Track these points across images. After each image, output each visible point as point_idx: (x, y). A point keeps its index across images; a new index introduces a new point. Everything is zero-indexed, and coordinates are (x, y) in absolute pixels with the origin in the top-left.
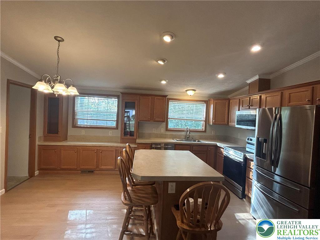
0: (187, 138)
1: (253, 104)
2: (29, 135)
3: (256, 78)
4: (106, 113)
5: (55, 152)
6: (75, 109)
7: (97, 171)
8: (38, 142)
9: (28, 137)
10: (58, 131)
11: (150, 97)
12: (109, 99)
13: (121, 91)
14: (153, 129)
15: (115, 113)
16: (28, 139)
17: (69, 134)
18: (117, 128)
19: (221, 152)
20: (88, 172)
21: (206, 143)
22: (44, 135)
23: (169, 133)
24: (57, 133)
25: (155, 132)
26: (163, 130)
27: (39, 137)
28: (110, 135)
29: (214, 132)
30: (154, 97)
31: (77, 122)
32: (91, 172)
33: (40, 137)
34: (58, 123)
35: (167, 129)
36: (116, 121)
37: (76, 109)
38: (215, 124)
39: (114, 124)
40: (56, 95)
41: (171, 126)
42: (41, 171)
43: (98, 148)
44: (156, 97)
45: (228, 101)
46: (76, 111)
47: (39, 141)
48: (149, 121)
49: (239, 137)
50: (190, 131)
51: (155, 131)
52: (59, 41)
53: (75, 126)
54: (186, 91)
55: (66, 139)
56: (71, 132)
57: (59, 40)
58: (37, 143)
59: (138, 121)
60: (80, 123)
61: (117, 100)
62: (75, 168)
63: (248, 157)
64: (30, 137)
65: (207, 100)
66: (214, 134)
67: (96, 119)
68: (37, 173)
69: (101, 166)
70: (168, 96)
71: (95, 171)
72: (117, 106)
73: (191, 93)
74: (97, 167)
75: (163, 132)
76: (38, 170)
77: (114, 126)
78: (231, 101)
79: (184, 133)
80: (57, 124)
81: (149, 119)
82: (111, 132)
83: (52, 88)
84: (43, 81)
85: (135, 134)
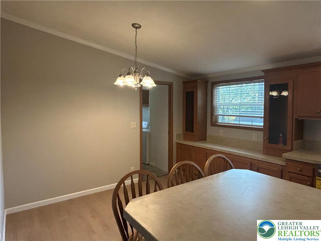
4: (251, 105)
6: (214, 102)
8: (176, 139)
10: (193, 129)
12: (255, 84)
17: (208, 134)
22: (183, 132)
24: (193, 131)
27: (176, 134)
28: (254, 139)
31: (218, 119)
33: (178, 135)
34: (193, 120)
39: (261, 123)
47: (178, 138)
52: (136, 28)
53: (215, 124)
56: (211, 131)
57: (136, 26)
60: (220, 120)
77: (261, 126)
82: (256, 135)
84: (122, 76)
85: (289, 142)
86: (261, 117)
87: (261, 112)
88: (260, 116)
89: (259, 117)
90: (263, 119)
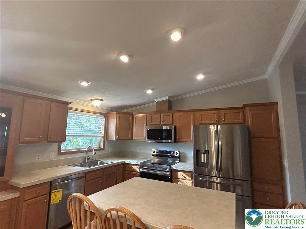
0: (87, 160)
1: (164, 120)
3: (166, 98)
14: (37, 154)
19: (133, 169)
21: (115, 162)
23: (62, 158)
26: (53, 155)
35: (59, 153)
38: (118, 140)
44: (53, 104)
45: (131, 116)
48: (39, 142)
49: (138, 151)
50: (94, 149)
54: (91, 100)
63: (175, 169)
65: (106, 112)
70: (70, 103)
73: (97, 103)
75: (54, 157)
78: (135, 116)
79: (81, 155)
81: (39, 138)
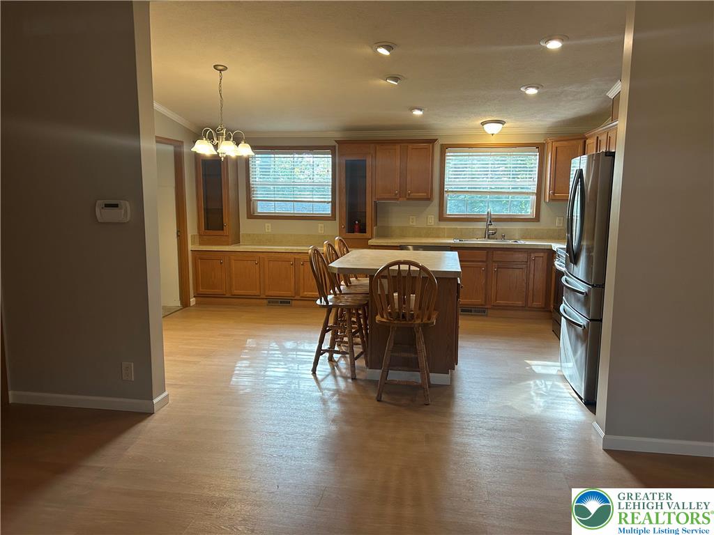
0: (488, 235)
2: (176, 231)
4: (310, 185)
5: (221, 263)
6: (251, 180)
7: (296, 302)
8: (191, 245)
9: (176, 235)
10: (223, 225)
11: (398, 147)
13: (338, 136)
14: (411, 217)
15: (328, 185)
16: (176, 240)
17: (241, 232)
18: (333, 217)
20: (281, 302)
21: (527, 243)
22: (199, 232)
23: (444, 225)
24: (221, 228)
25: (414, 224)
26: (432, 220)
28: (320, 231)
29: (560, 220)
30: (406, 144)
31: (257, 208)
32: (285, 302)
33: (193, 238)
34: (222, 209)
35: (442, 217)
36: (331, 202)
37: (253, 181)
38: (553, 200)
39: (328, 210)
40: (222, 158)
41: (452, 209)
42: (200, 299)
43: (297, 256)
44: (410, 146)
46: (253, 184)
47: (193, 243)
48: (397, 199)
51: (414, 222)
52: (221, 71)
53: (252, 215)
54: (483, 124)
55: (237, 241)
56: (246, 226)
57: (220, 69)
58: (190, 247)
59: (374, 200)
60: (261, 209)
61: (330, 156)
62: (257, 294)
64: (178, 236)
66: (561, 225)
67: (292, 199)
68: (193, 301)
69: (304, 292)
70: (438, 139)
71: (293, 302)
72: (330, 170)
73: (494, 128)
74: (297, 293)
75: (433, 224)
76: (194, 297)
77: (329, 214)
80: (221, 211)
81: (396, 194)
82: (321, 227)
83: (216, 147)
84: (204, 139)
85: (368, 228)
86: (328, 202)
87: (328, 195)
88: (326, 200)
89: (325, 202)
90: (330, 204)
